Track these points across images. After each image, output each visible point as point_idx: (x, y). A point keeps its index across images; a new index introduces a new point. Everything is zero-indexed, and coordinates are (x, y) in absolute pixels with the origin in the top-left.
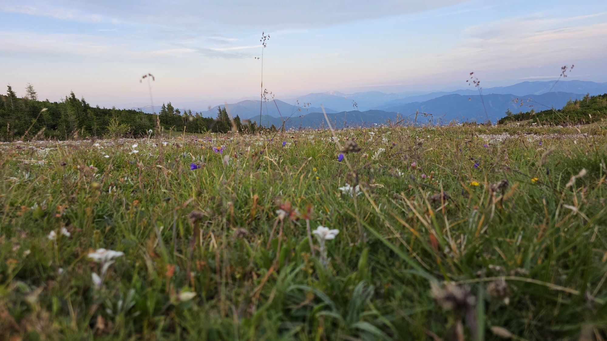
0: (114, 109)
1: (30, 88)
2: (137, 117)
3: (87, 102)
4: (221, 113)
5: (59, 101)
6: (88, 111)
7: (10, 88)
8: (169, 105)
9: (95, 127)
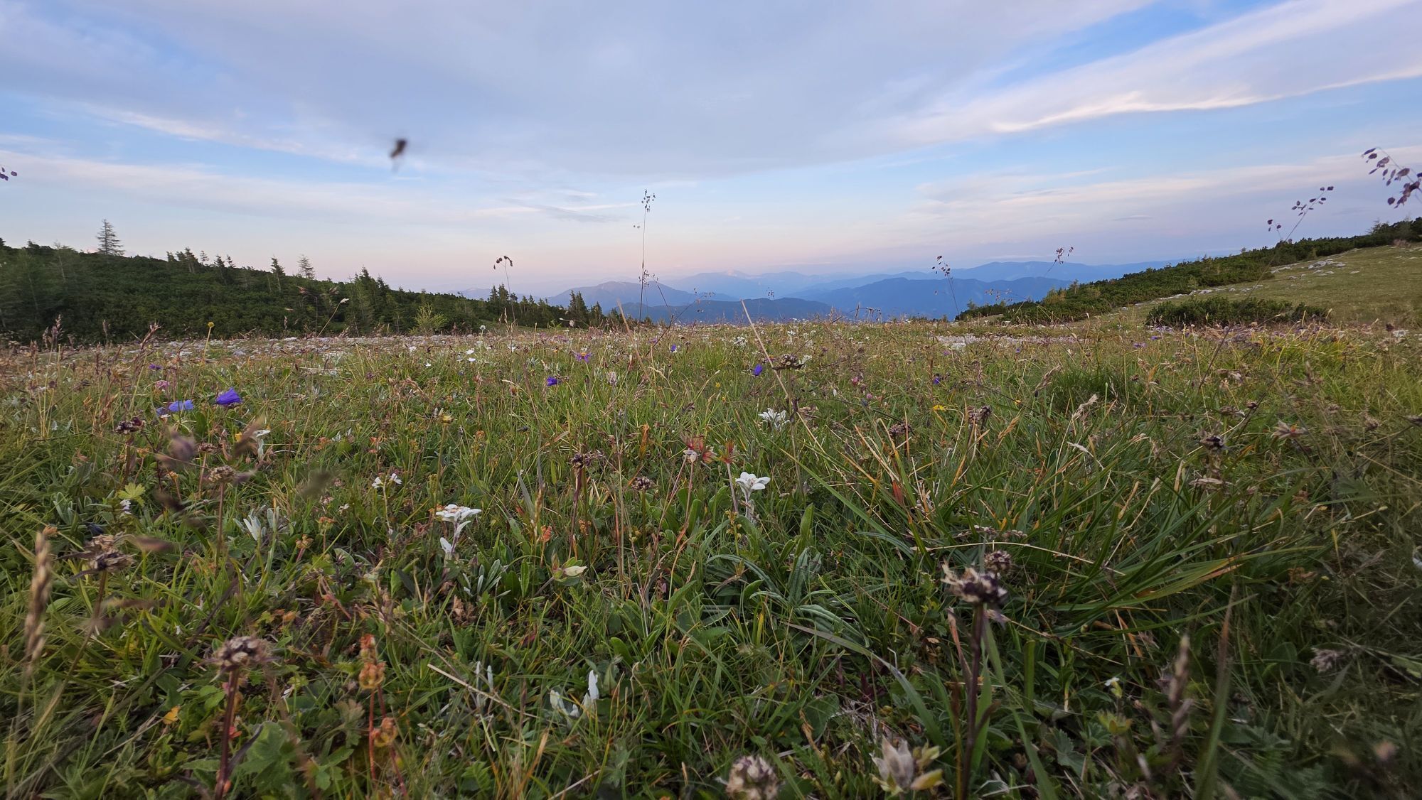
0: (424, 292)
1: (305, 261)
2: (456, 304)
3: (386, 282)
4: (574, 300)
5: (346, 281)
6: (388, 295)
7: (275, 261)
8: (502, 288)
9: (397, 318)
